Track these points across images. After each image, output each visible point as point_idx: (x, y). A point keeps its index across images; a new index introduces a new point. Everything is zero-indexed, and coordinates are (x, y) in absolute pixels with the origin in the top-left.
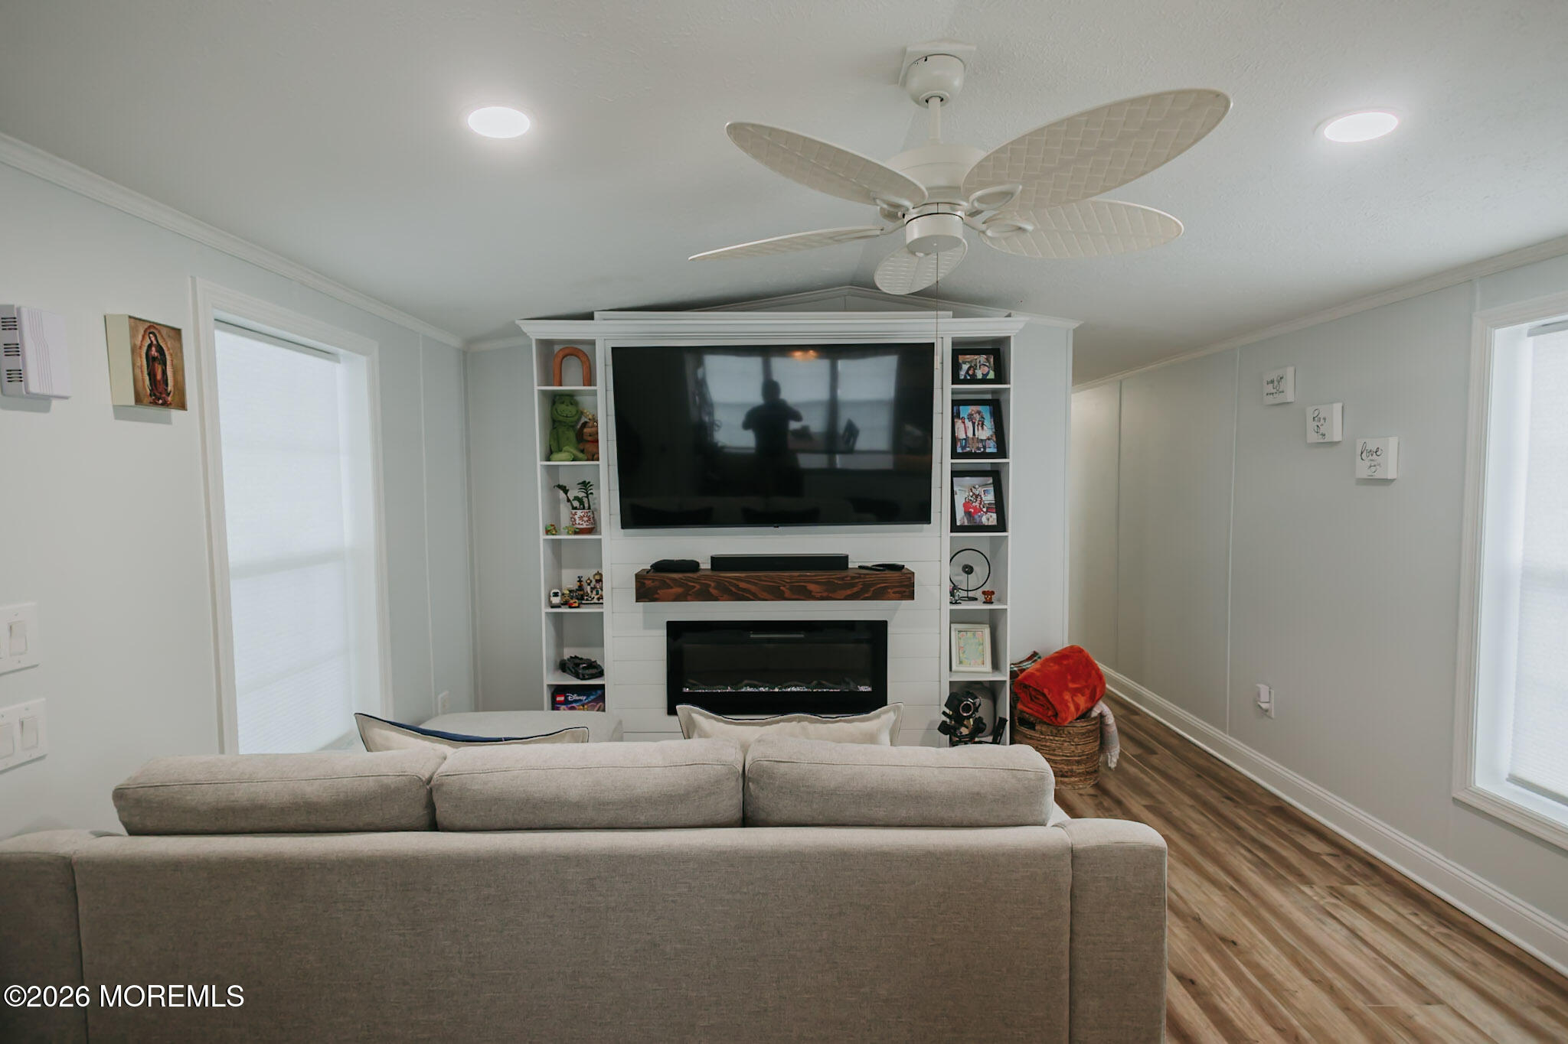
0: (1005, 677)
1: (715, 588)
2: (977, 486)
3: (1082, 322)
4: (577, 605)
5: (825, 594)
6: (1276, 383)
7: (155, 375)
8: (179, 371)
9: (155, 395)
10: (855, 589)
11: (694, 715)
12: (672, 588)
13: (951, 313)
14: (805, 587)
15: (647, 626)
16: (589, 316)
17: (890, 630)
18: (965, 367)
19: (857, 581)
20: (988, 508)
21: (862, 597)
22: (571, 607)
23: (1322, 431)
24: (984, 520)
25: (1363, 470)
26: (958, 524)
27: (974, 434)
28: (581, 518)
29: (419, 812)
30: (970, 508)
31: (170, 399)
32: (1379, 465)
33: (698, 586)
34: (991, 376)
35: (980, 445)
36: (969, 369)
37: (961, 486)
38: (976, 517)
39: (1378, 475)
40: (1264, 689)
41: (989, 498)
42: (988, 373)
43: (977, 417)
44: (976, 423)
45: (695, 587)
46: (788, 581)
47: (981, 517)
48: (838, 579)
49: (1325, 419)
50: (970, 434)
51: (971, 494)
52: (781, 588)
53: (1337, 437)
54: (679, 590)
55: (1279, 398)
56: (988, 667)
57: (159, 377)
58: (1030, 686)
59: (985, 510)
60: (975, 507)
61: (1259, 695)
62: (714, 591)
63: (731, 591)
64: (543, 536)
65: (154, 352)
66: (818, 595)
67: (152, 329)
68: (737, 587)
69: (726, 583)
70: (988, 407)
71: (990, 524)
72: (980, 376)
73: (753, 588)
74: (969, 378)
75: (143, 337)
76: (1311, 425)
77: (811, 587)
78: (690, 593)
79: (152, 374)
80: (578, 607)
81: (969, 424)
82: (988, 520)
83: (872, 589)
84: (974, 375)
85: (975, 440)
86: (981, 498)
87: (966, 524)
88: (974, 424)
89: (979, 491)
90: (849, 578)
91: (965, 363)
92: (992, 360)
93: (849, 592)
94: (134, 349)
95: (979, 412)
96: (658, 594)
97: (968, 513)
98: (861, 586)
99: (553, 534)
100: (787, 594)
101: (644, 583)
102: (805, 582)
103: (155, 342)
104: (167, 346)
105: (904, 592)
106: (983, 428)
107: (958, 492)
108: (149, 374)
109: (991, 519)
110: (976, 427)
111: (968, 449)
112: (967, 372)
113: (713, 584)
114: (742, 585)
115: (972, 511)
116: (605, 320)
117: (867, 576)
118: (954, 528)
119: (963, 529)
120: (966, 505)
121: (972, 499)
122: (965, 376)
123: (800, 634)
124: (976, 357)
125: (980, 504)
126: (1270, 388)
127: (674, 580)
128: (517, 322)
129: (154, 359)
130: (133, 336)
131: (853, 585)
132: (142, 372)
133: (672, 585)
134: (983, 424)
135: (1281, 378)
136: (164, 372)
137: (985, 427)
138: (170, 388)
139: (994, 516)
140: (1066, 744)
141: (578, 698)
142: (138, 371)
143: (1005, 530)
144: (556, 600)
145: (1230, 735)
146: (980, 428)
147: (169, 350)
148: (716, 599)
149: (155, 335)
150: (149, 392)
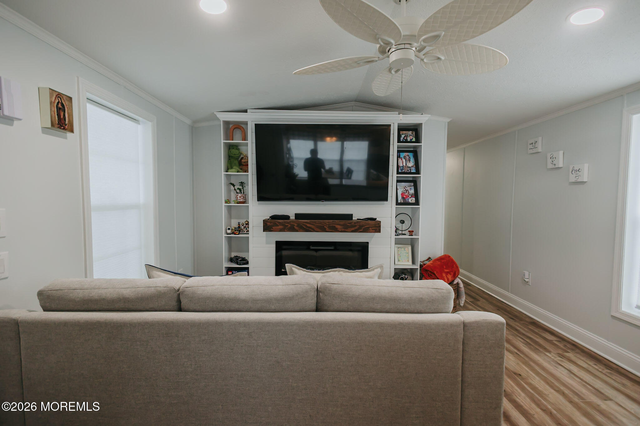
0: (417, 266)
1: (297, 226)
2: (407, 187)
3: (451, 119)
4: (238, 233)
5: (343, 230)
6: (534, 144)
8: (71, 115)
9: (60, 124)
10: (356, 228)
11: (294, 269)
12: (279, 226)
13: (397, 113)
14: (335, 226)
15: (267, 243)
16: (246, 111)
17: (370, 246)
18: (403, 136)
19: (357, 224)
20: (411, 196)
21: (359, 231)
22: (235, 234)
23: (554, 162)
24: (410, 201)
25: (572, 178)
26: (399, 202)
27: (406, 165)
28: (240, 197)
29: (174, 303)
30: (404, 196)
31: (66, 127)
32: (580, 176)
33: (289, 226)
34: (414, 140)
35: (409, 169)
36: (405, 137)
37: (400, 186)
38: (407, 199)
39: (579, 180)
40: (527, 274)
41: (412, 191)
42: (412, 139)
43: (408, 157)
44: (407, 160)
45: (288, 226)
46: (328, 224)
47: (408, 199)
48: (348, 223)
49: (555, 158)
50: (404, 165)
51: (404, 190)
52: (325, 227)
53: (561, 165)
54: (281, 227)
55: (535, 151)
56: (410, 262)
57: (62, 117)
58: (428, 270)
59: (410, 196)
60: (406, 195)
61: (524, 275)
62: (296, 227)
63: (303, 227)
64: (224, 204)
65: (60, 106)
66: (340, 230)
67: (59, 95)
68: (306, 226)
69: (302, 224)
70: (412, 154)
71: (412, 202)
72: (409, 140)
73: (313, 227)
74: (404, 141)
75: (55, 98)
76: (549, 161)
77: (338, 227)
78: (286, 228)
79: (59, 115)
80: (238, 234)
81: (404, 160)
82: (412, 200)
83: (363, 228)
84: (407, 139)
85: (407, 167)
86: (409, 191)
87: (402, 202)
88: (406, 160)
89: (408, 188)
90: (353, 223)
91: (403, 134)
92: (414, 133)
93: (353, 229)
94: (51, 103)
95: (408, 156)
96: (273, 228)
97: (403, 198)
98: (358, 227)
99: (228, 203)
100: (327, 229)
101: (267, 224)
102: (335, 224)
103: (60, 101)
104: (66, 105)
105: (377, 229)
106: (410, 162)
107: (399, 189)
108: (57, 115)
109: (413, 200)
110: (407, 161)
111: (404, 171)
112: (404, 138)
113: (296, 225)
114: (308, 225)
115: (405, 197)
116: (252, 113)
117: (361, 222)
118: (397, 203)
119: (401, 204)
120: (402, 194)
121: (405, 192)
122: (403, 140)
123: (331, 247)
124: (407, 132)
125: (408, 194)
126: (531, 146)
127: (280, 222)
128: (215, 113)
129: (60, 109)
130: (51, 97)
131: (355, 226)
132: (54, 113)
133: (279, 225)
134: (410, 160)
135: (536, 142)
136: (64, 115)
137: (411, 162)
138: (67, 122)
139: (414, 199)
143: (418, 205)
144: (229, 231)
145: (511, 293)
146: (409, 162)
147: (66, 106)
148: (297, 231)
149: (61, 98)
150: (57, 123)
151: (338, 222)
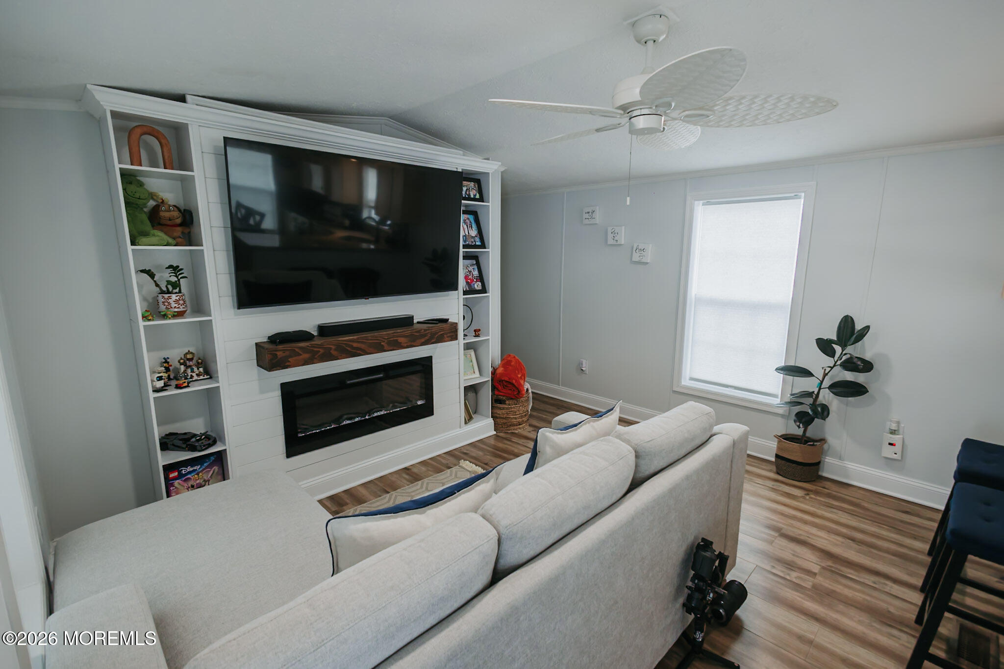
0: (488, 378)
1: (335, 350)
2: (469, 266)
3: (506, 168)
4: (186, 384)
5: (408, 344)
6: (590, 213)
10: (427, 338)
12: (301, 355)
14: (397, 340)
15: (262, 391)
16: (181, 99)
17: (434, 362)
20: (476, 279)
21: (431, 342)
22: (177, 389)
23: (616, 238)
24: (476, 287)
25: (636, 258)
27: (469, 233)
30: (468, 279)
32: (644, 256)
33: (322, 351)
34: (478, 196)
35: (473, 240)
36: (467, 190)
38: (472, 285)
39: (643, 260)
40: (584, 362)
41: (476, 273)
42: (476, 195)
43: (467, 221)
45: (319, 351)
46: (386, 337)
47: (474, 285)
49: (618, 233)
50: (467, 234)
51: (467, 271)
52: (382, 343)
53: (623, 243)
54: (306, 356)
55: (592, 221)
56: (477, 374)
58: (503, 381)
59: (475, 280)
60: (470, 279)
61: (582, 364)
62: (334, 353)
63: (347, 350)
64: (141, 323)
66: (405, 345)
68: (352, 347)
69: (344, 345)
72: (472, 196)
73: (362, 346)
74: (467, 196)
76: (610, 236)
77: (401, 340)
78: (316, 357)
80: (188, 386)
81: (465, 226)
82: (478, 286)
83: (436, 336)
84: (469, 195)
85: (470, 237)
86: (472, 273)
87: (468, 289)
88: (467, 226)
89: (471, 269)
91: (464, 186)
92: (477, 186)
93: (423, 340)
95: (468, 219)
96: (289, 361)
97: (467, 283)
98: (430, 335)
100: (386, 347)
101: (276, 355)
102: (397, 337)
105: (453, 336)
110: (469, 229)
111: (467, 242)
112: (466, 193)
113: (333, 347)
114: (355, 345)
115: (470, 281)
116: (197, 105)
117: (433, 328)
120: (466, 278)
121: (468, 274)
122: (465, 196)
123: (379, 374)
124: (469, 183)
125: (473, 277)
126: (587, 216)
127: (301, 348)
128: (89, 86)
131: (424, 336)
133: (300, 352)
134: (472, 227)
135: (594, 211)
137: (473, 229)
139: (480, 283)
140: (521, 407)
141: (191, 469)
143: (486, 292)
144: (160, 384)
145: (562, 386)
146: (471, 229)
148: (336, 358)
151: (402, 332)
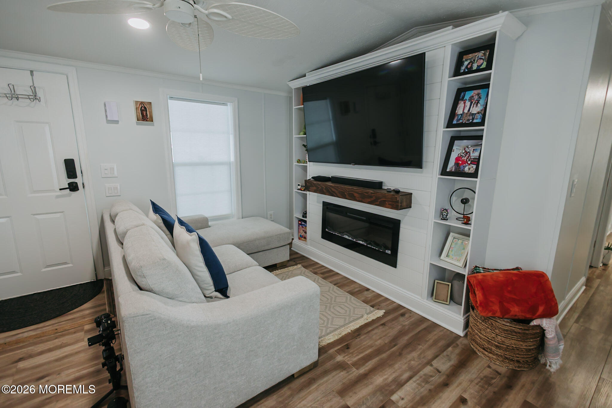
0: (465, 271)
2: (470, 146)
4: (303, 190)
5: (360, 199)
7: (143, 114)
8: (151, 113)
9: (143, 119)
10: (372, 199)
14: (353, 194)
16: (305, 76)
17: (402, 225)
18: (466, 63)
19: (373, 195)
20: (471, 161)
22: (301, 191)
24: (466, 169)
26: (448, 170)
27: (469, 111)
30: (460, 161)
31: (148, 120)
33: (320, 188)
34: (484, 65)
35: (471, 118)
36: (469, 63)
37: (459, 146)
38: (462, 167)
41: (476, 154)
42: (482, 64)
44: (474, 103)
46: (348, 190)
47: (465, 167)
48: (365, 192)
50: (466, 111)
51: (464, 151)
54: (316, 188)
57: (145, 114)
59: (469, 162)
60: (463, 161)
62: (324, 190)
63: (330, 191)
64: (295, 163)
65: (143, 108)
66: (358, 199)
67: (142, 103)
69: (328, 188)
71: (469, 172)
72: (475, 68)
74: (467, 70)
75: (139, 105)
77: (356, 195)
78: (318, 190)
79: (142, 114)
81: (468, 104)
83: (379, 200)
84: (471, 67)
85: (469, 114)
86: (470, 154)
87: (453, 171)
88: (472, 103)
89: (471, 149)
90: (370, 193)
91: (466, 60)
92: (488, 54)
93: (369, 200)
94: (136, 109)
97: (457, 164)
98: (375, 198)
99: (299, 163)
100: (347, 197)
101: (307, 184)
102: (353, 192)
103: (143, 106)
104: (147, 107)
107: (455, 150)
108: (141, 114)
109: (471, 169)
110: (473, 105)
111: (461, 121)
112: (466, 66)
113: (325, 187)
114: (333, 189)
115: (460, 162)
116: (309, 75)
117: (378, 193)
118: (444, 172)
119: (451, 174)
120: (457, 159)
121: (463, 155)
122: (464, 70)
125: (467, 158)
128: (287, 83)
129: (143, 110)
130: (136, 105)
132: (139, 114)
133: (314, 186)
134: (478, 102)
136: (146, 113)
137: (479, 105)
138: (148, 117)
139: (475, 166)
141: (304, 224)
142: (138, 114)
143: (476, 177)
144: (299, 187)
146: (475, 105)
147: (148, 107)
148: (325, 194)
149: (143, 105)
150: (141, 118)
151: (356, 190)
